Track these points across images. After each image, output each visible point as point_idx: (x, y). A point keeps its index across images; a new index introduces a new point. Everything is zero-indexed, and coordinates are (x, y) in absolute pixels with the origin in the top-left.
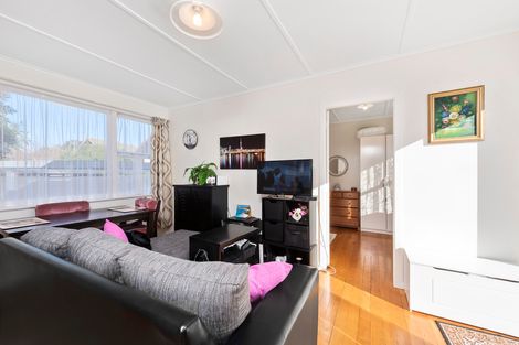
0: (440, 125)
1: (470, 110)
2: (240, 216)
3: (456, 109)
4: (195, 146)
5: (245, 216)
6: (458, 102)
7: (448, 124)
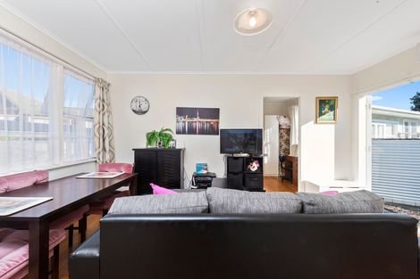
0: (321, 114)
1: (332, 108)
2: (200, 172)
3: (327, 106)
4: (145, 112)
5: (205, 172)
6: (328, 103)
7: (324, 114)
